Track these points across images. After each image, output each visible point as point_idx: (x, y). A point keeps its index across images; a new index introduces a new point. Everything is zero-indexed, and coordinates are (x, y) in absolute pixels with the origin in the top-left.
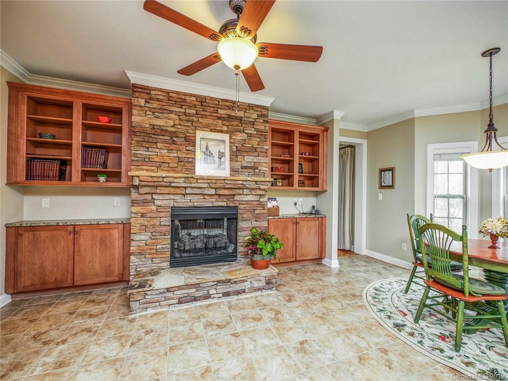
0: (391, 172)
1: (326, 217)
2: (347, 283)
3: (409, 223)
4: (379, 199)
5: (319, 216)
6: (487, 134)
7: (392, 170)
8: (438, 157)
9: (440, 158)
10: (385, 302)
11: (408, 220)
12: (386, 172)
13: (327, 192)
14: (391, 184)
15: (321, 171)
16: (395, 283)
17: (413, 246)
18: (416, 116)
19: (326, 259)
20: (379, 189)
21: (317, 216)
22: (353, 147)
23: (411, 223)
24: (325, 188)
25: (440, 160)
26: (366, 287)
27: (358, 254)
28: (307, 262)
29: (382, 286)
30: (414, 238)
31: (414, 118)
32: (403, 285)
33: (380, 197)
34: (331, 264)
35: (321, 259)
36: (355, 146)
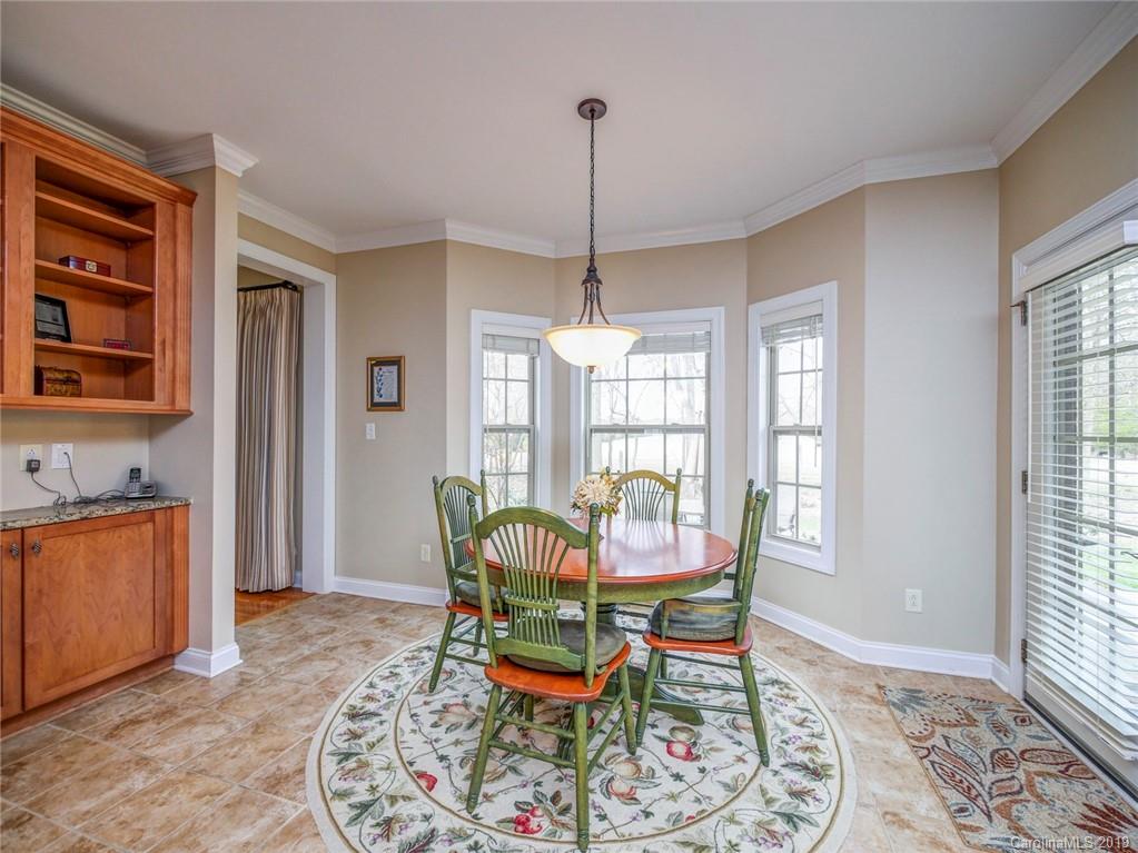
0: (394, 369)
1: (188, 505)
2: (257, 729)
3: (438, 502)
4: (368, 437)
5: (157, 505)
6: (586, 289)
7: (396, 362)
8: (490, 340)
9: (494, 344)
10: (377, 760)
11: (436, 494)
12: (384, 368)
13: (191, 418)
14: (395, 399)
15: (164, 342)
16: (406, 664)
17: (447, 562)
18: (448, 238)
19: (191, 652)
20: (368, 410)
21: (146, 506)
22: (295, 288)
23: (443, 501)
24: (181, 404)
25: (494, 348)
26: (322, 719)
27: (314, 594)
28: (100, 690)
29: (370, 691)
30: (449, 537)
31: (445, 241)
32: (423, 663)
33: (371, 431)
34: (207, 665)
35: (168, 656)
36: (303, 287)
